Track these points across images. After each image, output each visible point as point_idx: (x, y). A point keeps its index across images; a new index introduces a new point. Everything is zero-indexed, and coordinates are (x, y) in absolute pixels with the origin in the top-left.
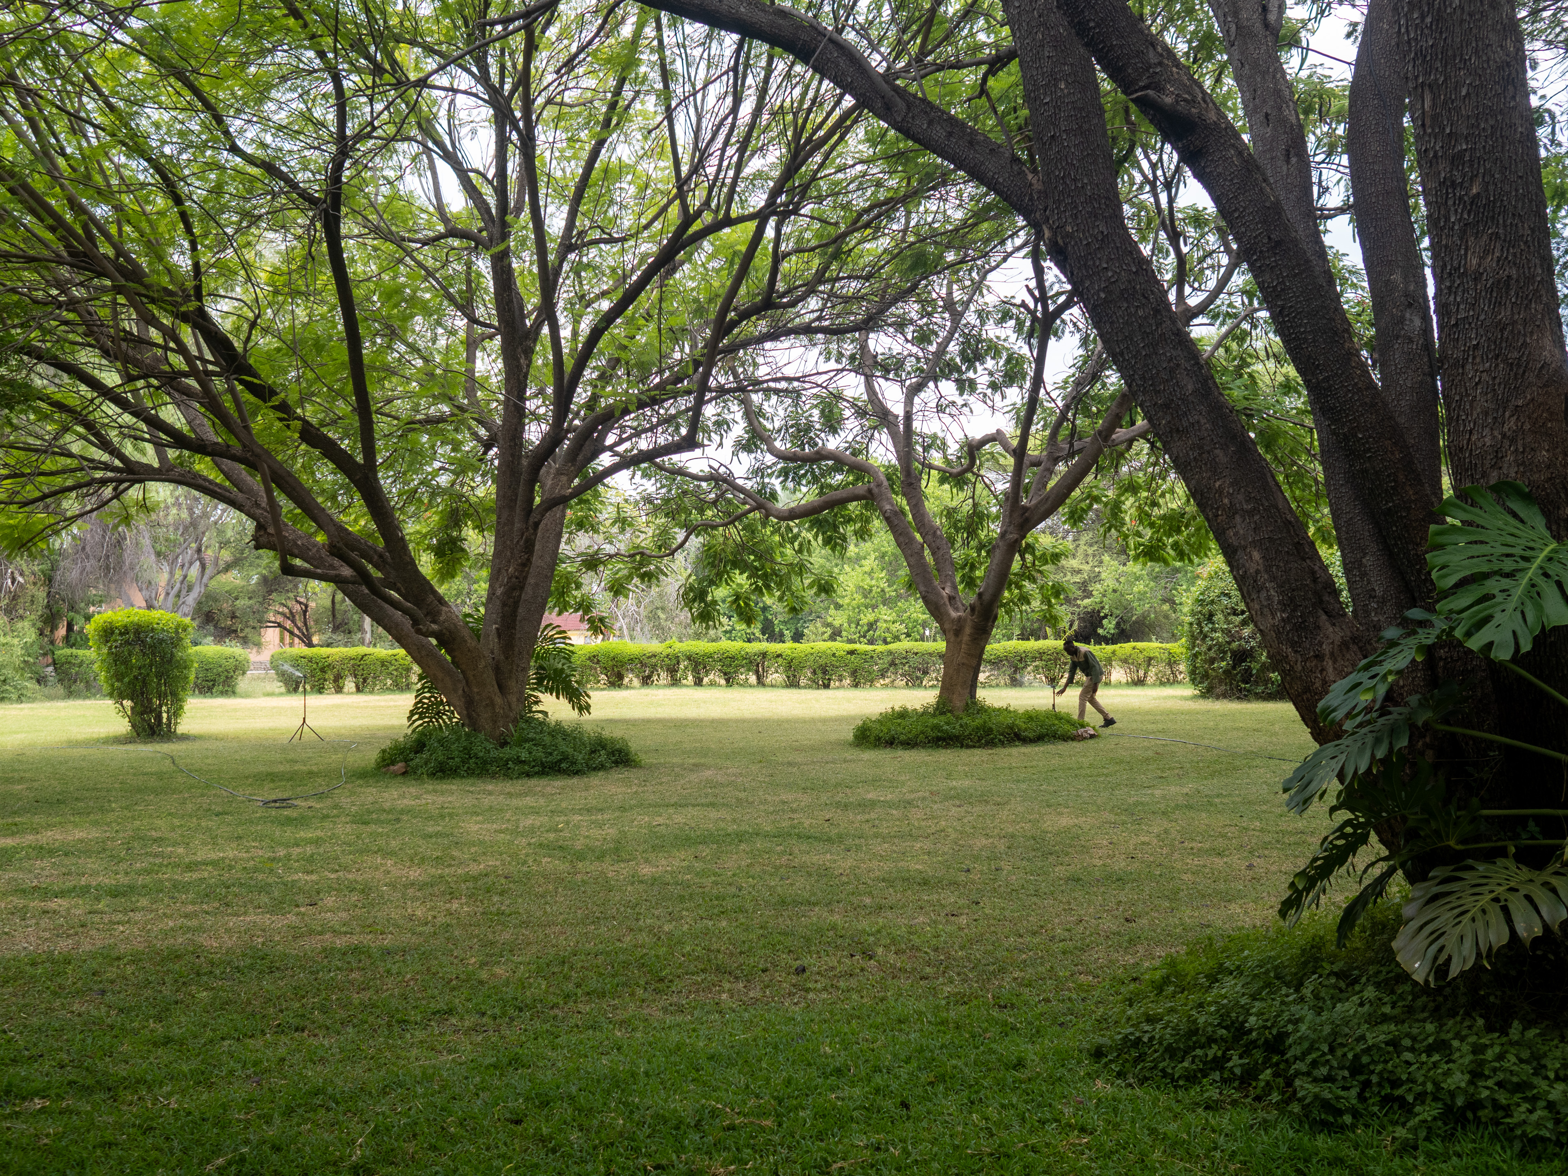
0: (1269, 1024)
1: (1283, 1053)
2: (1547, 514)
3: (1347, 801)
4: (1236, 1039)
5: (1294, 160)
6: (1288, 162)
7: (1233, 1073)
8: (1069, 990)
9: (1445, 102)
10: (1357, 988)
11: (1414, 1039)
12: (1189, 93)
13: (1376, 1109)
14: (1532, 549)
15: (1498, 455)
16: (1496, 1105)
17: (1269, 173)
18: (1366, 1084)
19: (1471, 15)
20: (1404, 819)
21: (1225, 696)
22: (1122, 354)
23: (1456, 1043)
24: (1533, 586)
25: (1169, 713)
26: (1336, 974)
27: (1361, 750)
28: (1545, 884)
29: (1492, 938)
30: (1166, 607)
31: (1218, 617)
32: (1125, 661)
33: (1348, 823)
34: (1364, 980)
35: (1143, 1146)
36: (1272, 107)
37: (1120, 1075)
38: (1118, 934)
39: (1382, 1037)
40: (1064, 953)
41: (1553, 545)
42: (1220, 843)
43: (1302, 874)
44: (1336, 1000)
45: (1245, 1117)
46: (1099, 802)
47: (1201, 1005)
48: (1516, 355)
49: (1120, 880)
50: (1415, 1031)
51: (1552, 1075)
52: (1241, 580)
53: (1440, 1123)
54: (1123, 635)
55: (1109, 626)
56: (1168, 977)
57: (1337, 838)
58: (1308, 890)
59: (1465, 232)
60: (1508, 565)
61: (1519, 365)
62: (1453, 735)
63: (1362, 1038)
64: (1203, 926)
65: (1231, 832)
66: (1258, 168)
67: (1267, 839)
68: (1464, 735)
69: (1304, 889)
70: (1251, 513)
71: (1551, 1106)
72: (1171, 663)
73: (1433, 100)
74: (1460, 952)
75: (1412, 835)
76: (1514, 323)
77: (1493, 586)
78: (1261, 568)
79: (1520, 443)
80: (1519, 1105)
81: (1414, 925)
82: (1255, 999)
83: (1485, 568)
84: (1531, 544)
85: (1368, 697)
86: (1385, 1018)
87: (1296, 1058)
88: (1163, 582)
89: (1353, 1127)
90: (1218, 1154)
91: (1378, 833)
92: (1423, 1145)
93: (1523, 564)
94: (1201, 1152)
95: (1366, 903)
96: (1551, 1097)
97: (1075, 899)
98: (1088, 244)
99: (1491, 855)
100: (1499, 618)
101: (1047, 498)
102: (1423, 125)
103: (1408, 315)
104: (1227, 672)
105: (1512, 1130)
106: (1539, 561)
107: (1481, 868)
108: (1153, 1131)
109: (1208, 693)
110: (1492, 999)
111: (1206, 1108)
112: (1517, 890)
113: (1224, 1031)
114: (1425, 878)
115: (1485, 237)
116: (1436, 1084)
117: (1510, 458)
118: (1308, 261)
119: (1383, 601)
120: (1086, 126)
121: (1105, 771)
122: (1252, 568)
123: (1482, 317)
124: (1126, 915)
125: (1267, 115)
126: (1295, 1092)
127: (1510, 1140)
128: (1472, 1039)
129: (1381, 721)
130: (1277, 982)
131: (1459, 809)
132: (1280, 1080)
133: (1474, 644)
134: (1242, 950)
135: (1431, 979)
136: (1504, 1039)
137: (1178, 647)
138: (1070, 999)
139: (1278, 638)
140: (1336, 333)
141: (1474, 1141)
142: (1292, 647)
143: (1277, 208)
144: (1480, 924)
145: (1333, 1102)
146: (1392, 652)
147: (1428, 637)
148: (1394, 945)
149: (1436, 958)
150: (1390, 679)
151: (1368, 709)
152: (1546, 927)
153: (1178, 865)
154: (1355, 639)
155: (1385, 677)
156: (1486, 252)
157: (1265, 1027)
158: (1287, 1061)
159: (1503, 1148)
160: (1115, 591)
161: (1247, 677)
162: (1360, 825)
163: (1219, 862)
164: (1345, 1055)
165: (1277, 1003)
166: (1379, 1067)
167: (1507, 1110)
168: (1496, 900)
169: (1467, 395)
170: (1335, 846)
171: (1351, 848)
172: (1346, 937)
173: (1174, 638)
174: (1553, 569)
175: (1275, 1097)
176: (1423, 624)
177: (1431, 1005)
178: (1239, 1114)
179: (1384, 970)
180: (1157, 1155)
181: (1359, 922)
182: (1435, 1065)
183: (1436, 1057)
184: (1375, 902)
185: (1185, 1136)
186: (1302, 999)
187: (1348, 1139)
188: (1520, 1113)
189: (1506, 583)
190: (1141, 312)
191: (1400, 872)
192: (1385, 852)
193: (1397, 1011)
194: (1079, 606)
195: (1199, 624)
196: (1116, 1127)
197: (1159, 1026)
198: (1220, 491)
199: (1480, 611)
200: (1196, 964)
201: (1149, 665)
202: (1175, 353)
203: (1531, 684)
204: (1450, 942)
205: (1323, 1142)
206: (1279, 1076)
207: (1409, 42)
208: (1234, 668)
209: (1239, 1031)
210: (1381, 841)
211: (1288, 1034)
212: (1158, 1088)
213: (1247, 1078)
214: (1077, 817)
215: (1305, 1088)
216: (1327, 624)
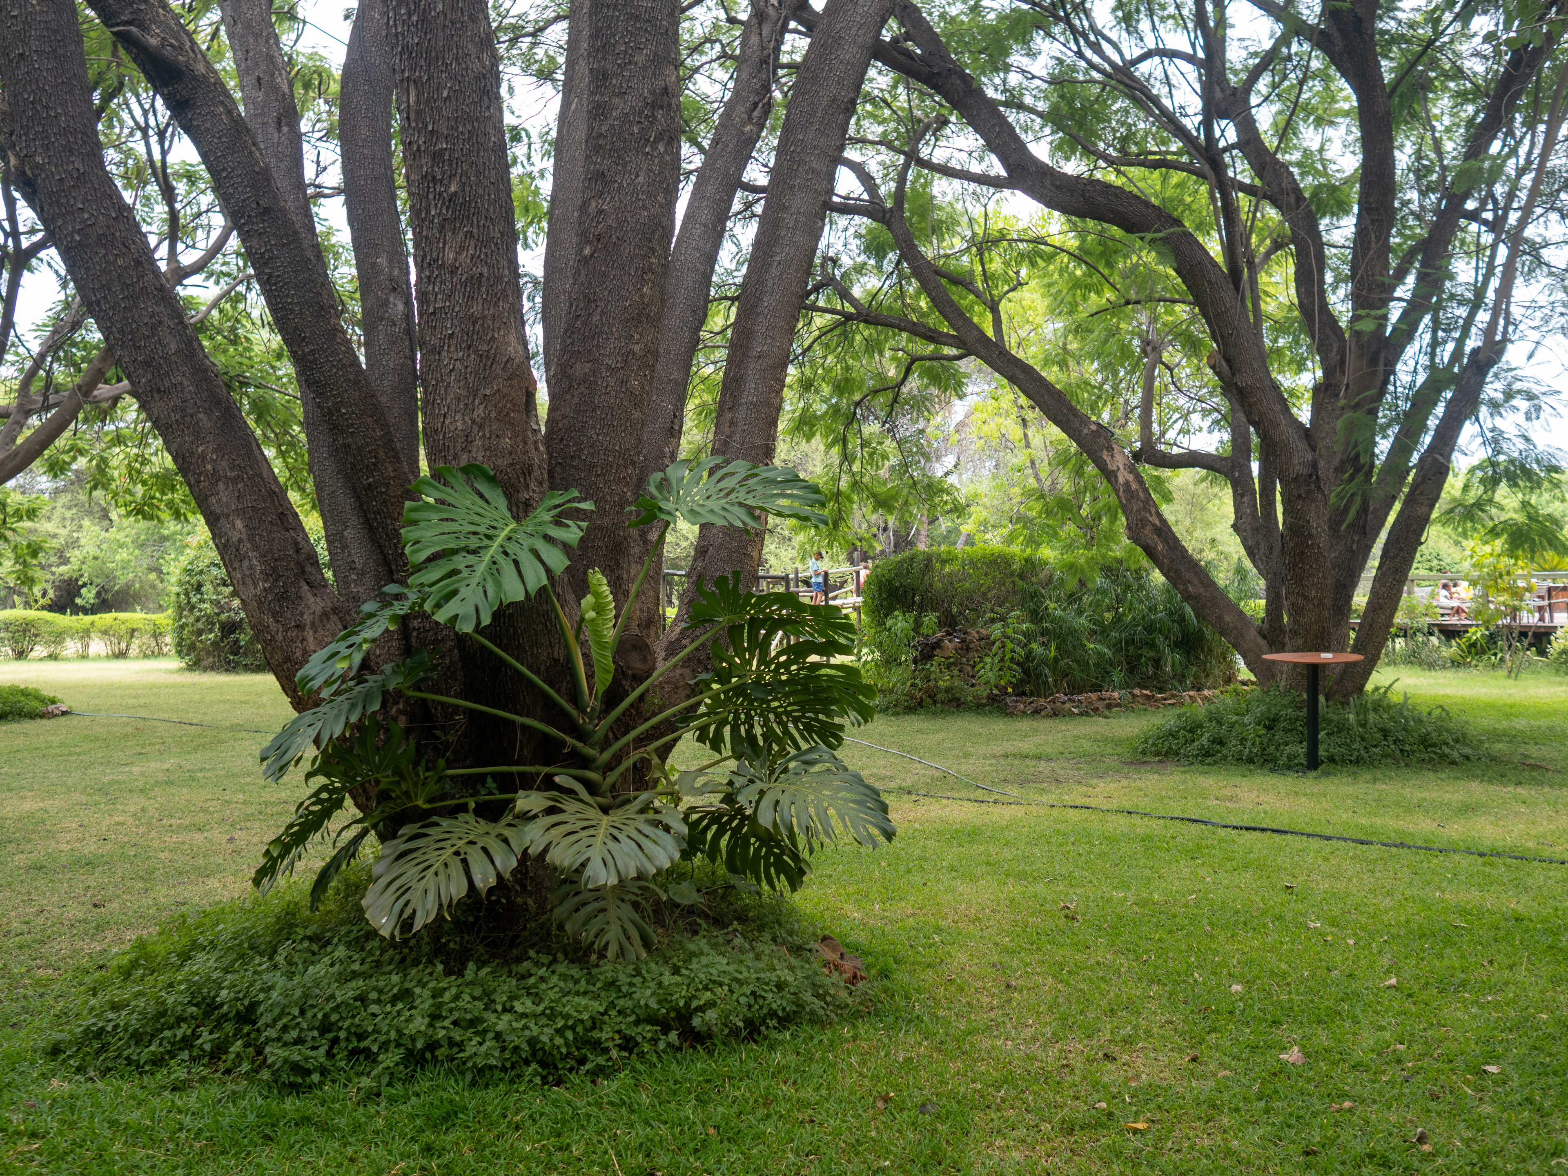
0: (241, 995)
1: (254, 1023)
2: (508, 496)
3: (324, 767)
4: (207, 1015)
5: (285, 129)
6: (279, 130)
7: (202, 1050)
8: (25, 987)
9: (428, 101)
10: (329, 949)
11: (381, 992)
12: (177, 39)
13: (343, 1064)
14: (494, 528)
15: (468, 441)
16: (451, 1043)
17: (260, 138)
18: (335, 1041)
19: (453, 22)
20: (377, 782)
21: (212, 668)
22: (98, 303)
23: (417, 990)
24: (494, 563)
25: (152, 687)
26: (310, 939)
27: (337, 717)
28: (499, 835)
29: (453, 891)
30: (153, 576)
31: (208, 588)
32: (105, 632)
33: (324, 788)
34: (336, 940)
35: (102, 1140)
36: (265, 72)
37: (79, 1070)
38: (85, 921)
39: (351, 994)
40: (20, 948)
41: (513, 525)
42: (201, 818)
43: (277, 841)
44: (307, 963)
45: (215, 1091)
46: (69, 782)
47: (171, 985)
48: (485, 347)
49: (90, 864)
50: (381, 984)
51: (499, 1008)
52: (222, 549)
53: (401, 1067)
54: (103, 605)
55: (88, 595)
56: (137, 960)
57: (313, 804)
58: (282, 856)
59: (443, 226)
60: (474, 543)
61: (487, 357)
62: (424, 700)
63: (332, 997)
64: (178, 904)
65: (212, 806)
66: (248, 131)
67: (249, 811)
68: (434, 701)
69: (279, 856)
70: (235, 481)
71: (498, 1036)
72: (156, 635)
73: (418, 96)
74: (424, 906)
75: (384, 796)
76: (484, 317)
77: (460, 562)
78: (244, 536)
79: (487, 429)
80: (471, 1040)
81: (383, 882)
82: (227, 972)
83: (453, 545)
84: (494, 524)
85: (345, 665)
86: (354, 975)
87: (267, 1026)
88: (149, 550)
89: (322, 1083)
90: (183, 1135)
91: (353, 797)
92: (386, 1091)
93: (486, 542)
94: (164, 1135)
95: (339, 867)
96: (498, 1028)
97: (36, 888)
98: (61, 180)
99: (454, 812)
100: (464, 592)
101: (15, 454)
102: (408, 118)
103: (392, 299)
104: (215, 644)
105: (464, 1063)
106: (499, 540)
107: (445, 823)
108: (113, 1124)
109: (195, 666)
110: (452, 945)
111: (173, 1090)
112: (474, 843)
113: (194, 1009)
114: (394, 836)
115: (461, 234)
116: (399, 1032)
117: (478, 443)
118: (296, 233)
119: (363, 573)
120: (60, 51)
121: (78, 750)
122: (235, 537)
123: (457, 309)
124: (95, 900)
125: (259, 79)
126: (265, 1059)
127: (462, 1073)
128: (431, 985)
129: (358, 688)
130: (251, 953)
131: (427, 769)
132: (251, 1050)
133: (441, 617)
134: (217, 924)
135: (396, 933)
136: (460, 981)
137: (164, 619)
138: (25, 997)
139: (259, 608)
140: (322, 308)
141: (432, 1079)
142: (274, 617)
143: (266, 175)
144: (442, 877)
145: (302, 1063)
146: (369, 622)
147: (400, 608)
148: (364, 903)
149: (402, 911)
150: (365, 647)
151: (343, 678)
152: (499, 876)
153: (156, 844)
154: (335, 610)
155: (360, 645)
156: (462, 248)
157: (237, 999)
158: (258, 1030)
159: (456, 1081)
160: (95, 558)
161: (236, 649)
162: (336, 790)
163: (199, 837)
164: (315, 1016)
165: (250, 973)
166: (347, 1023)
167: (461, 1046)
168: (457, 853)
169: (443, 381)
170: (311, 812)
171: (326, 814)
172: (319, 900)
173: (161, 608)
174: (512, 548)
175: (245, 1067)
176: (398, 597)
177: (398, 958)
178: (207, 1090)
179: (355, 928)
180: (117, 1147)
181: (333, 884)
182: (399, 1013)
183: (400, 1006)
184: (348, 864)
185: (148, 1122)
186: (275, 967)
187: (316, 1097)
188: (471, 1048)
189: (471, 559)
190: (120, 262)
191: (373, 832)
192: (360, 815)
193: (366, 967)
194: (53, 574)
195: (187, 594)
196: (73, 1125)
197: (124, 1013)
198: (203, 456)
199: (447, 586)
200: (168, 944)
201: (132, 637)
202: (157, 309)
203: (491, 652)
204: (415, 896)
205: (291, 1104)
206: (250, 1045)
207: (396, 35)
208: (222, 640)
209: (210, 1006)
210: (357, 805)
211: (259, 1003)
212: (122, 1077)
213: (218, 1051)
214: (43, 800)
215: (275, 1053)
216: (309, 595)
